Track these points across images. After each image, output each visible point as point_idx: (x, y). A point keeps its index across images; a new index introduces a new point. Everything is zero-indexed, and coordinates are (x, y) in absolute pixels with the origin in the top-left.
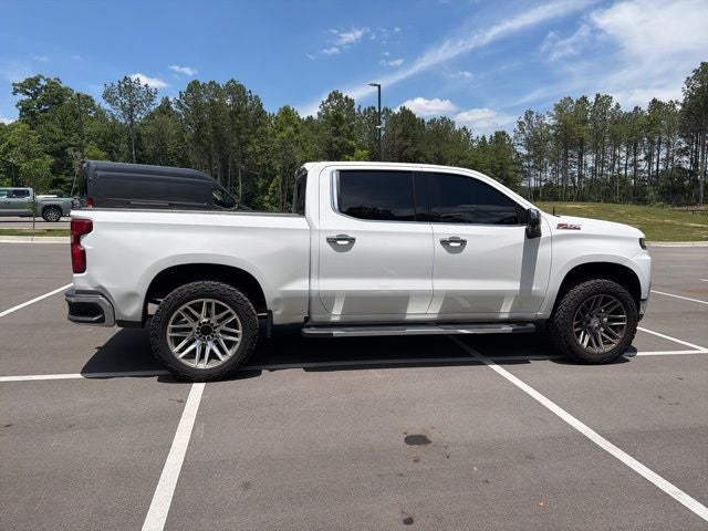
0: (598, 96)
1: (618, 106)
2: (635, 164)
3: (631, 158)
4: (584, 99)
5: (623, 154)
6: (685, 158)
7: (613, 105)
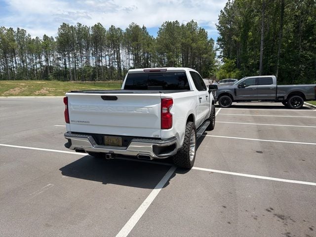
0: (18, 29)
1: (29, 35)
2: (40, 62)
3: (38, 60)
4: (11, 29)
5: (34, 58)
6: (60, 62)
7: (27, 35)
